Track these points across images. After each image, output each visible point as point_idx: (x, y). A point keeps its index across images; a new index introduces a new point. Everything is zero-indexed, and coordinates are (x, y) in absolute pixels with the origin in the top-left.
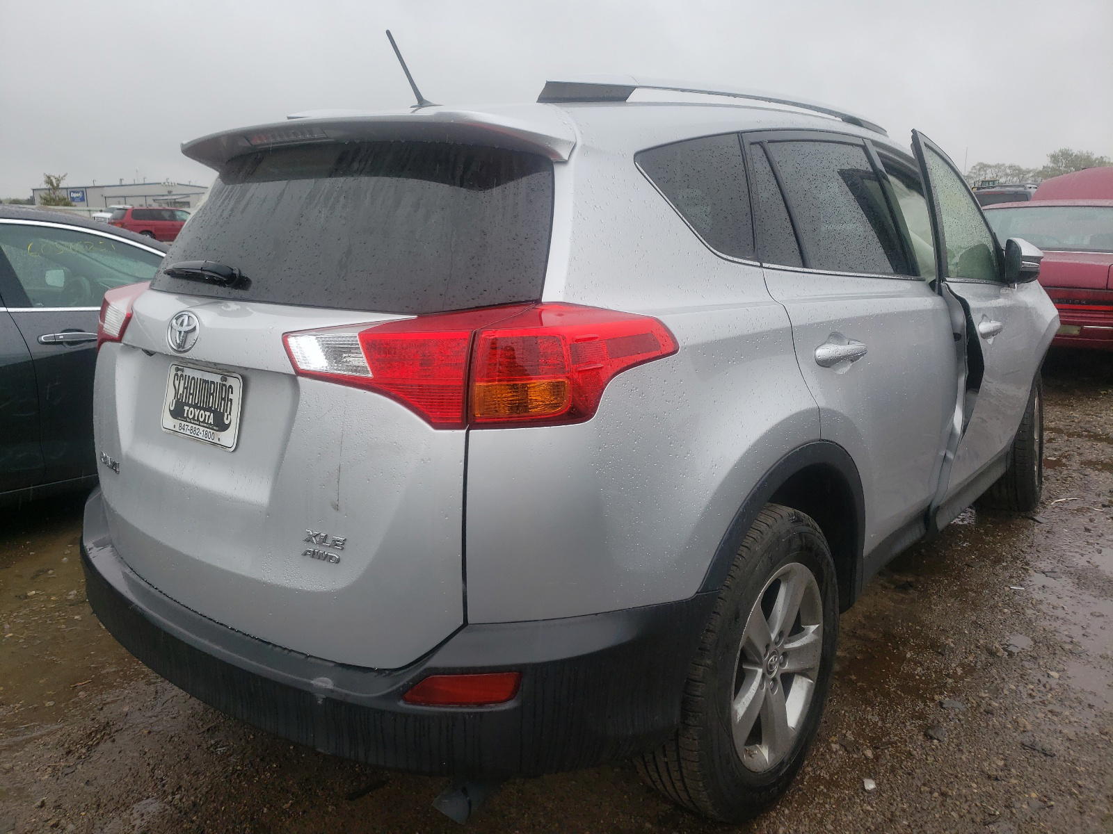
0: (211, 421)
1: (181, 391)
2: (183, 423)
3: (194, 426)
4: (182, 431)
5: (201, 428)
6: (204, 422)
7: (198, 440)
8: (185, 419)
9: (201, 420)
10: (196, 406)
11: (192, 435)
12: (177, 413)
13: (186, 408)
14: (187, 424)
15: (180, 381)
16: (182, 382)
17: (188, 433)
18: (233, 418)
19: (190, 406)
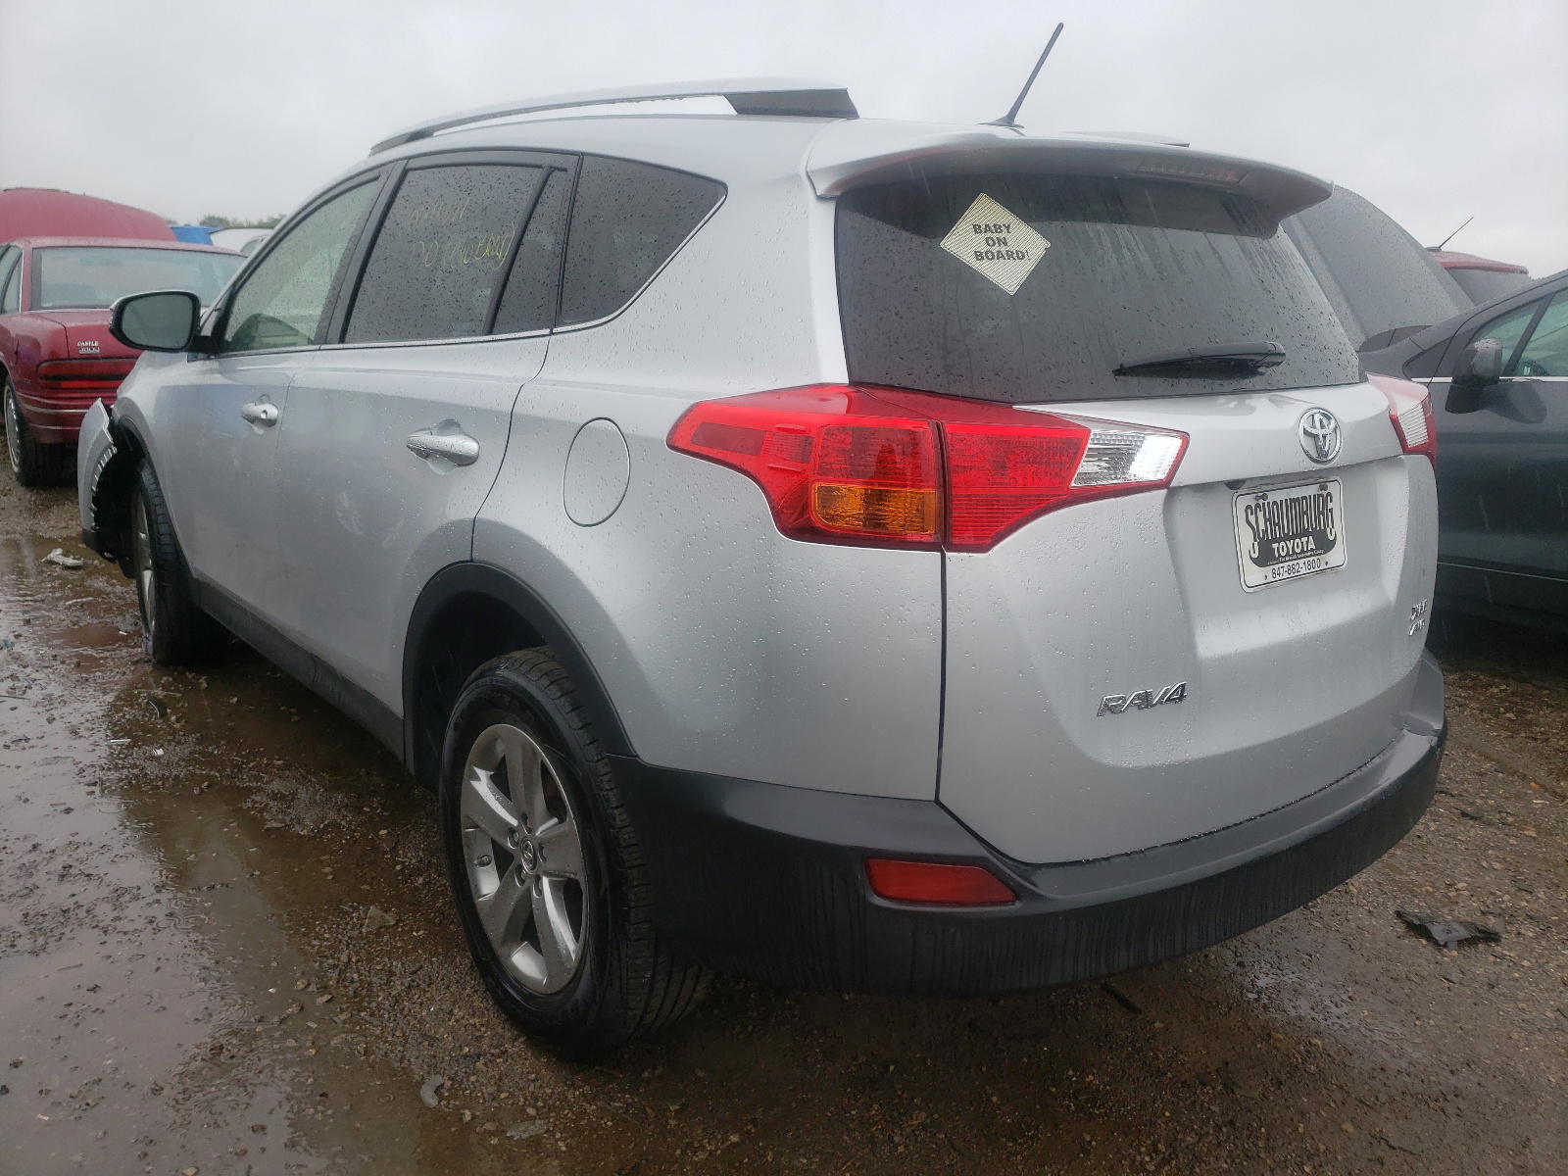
0: (1312, 546)
1: (1262, 527)
2: (1276, 566)
3: (1290, 563)
4: (1278, 578)
5: (1301, 562)
6: (1302, 551)
7: (1300, 577)
8: (1279, 560)
9: (1298, 551)
10: (1287, 538)
11: (1292, 575)
12: (1265, 558)
13: (1275, 546)
14: (1282, 565)
15: (1256, 513)
16: (1260, 515)
17: (1286, 575)
18: (1338, 530)
19: (1278, 541)
